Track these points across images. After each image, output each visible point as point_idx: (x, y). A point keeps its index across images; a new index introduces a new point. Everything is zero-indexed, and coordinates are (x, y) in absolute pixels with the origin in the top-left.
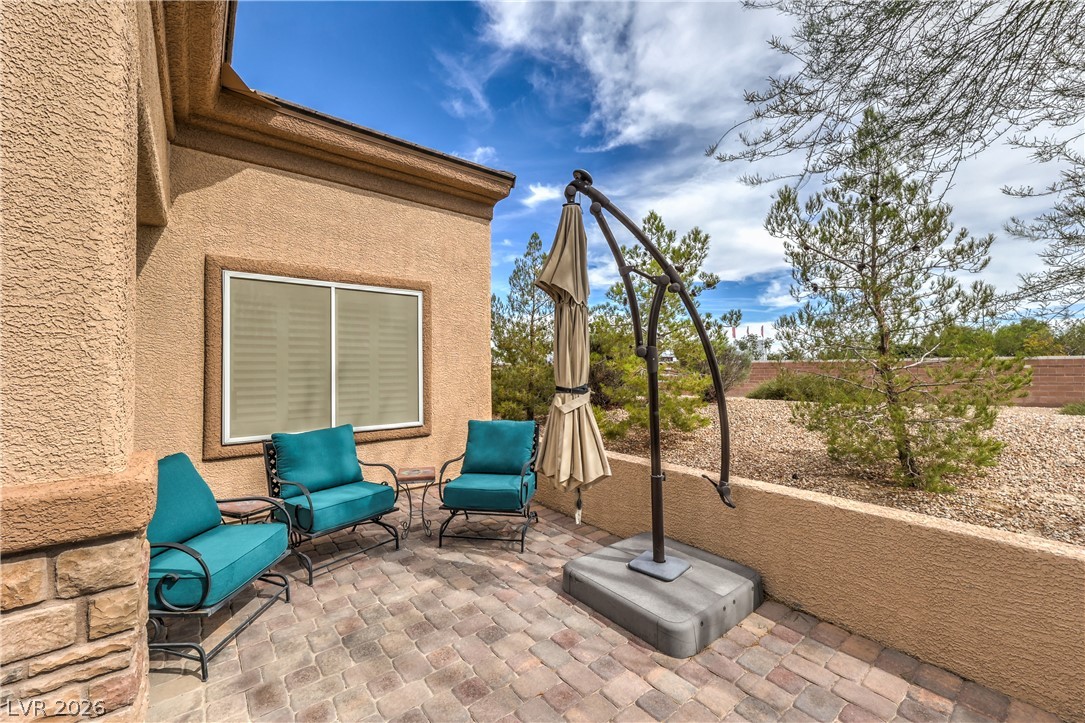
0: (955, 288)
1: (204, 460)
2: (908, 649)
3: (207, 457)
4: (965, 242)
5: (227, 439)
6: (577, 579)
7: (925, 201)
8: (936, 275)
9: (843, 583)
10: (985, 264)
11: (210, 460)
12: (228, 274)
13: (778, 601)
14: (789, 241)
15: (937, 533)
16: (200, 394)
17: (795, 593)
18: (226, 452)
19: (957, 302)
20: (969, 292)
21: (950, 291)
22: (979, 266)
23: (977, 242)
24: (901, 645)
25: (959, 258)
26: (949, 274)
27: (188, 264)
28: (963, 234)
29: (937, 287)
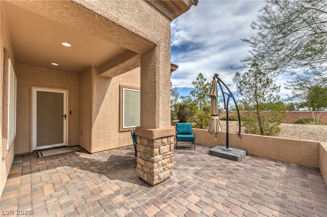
0: (273, 96)
1: (119, 132)
2: (273, 159)
3: (120, 131)
4: (275, 87)
5: (124, 127)
6: (213, 152)
7: (267, 77)
8: (269, 93)
9: (262, 149)
10: (279, 91)
11: (120, 132)
12: (124, 89)
13: (249, 155)
14: (238, 84)
15: (279, 139)
16: (118, 117)
17: (253, 153)
18: (123, 130)
19: (273, 99)
20: (275, 97)
21: (272, 96)
22: (278, 92)
23: (277, 87)
24: (272, 158)
25: (274, 90)
26: (272, 93)
27: (116, 86)
28: (275, 85)
29: (269, 96)
